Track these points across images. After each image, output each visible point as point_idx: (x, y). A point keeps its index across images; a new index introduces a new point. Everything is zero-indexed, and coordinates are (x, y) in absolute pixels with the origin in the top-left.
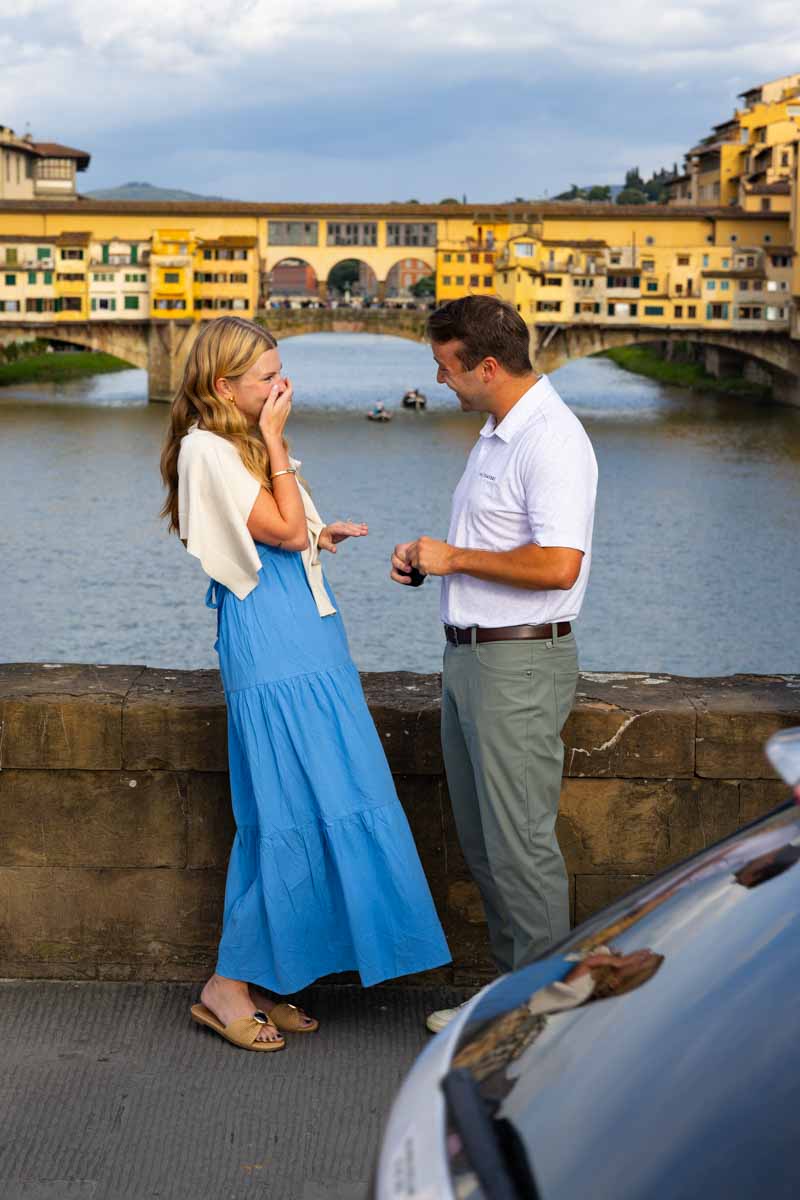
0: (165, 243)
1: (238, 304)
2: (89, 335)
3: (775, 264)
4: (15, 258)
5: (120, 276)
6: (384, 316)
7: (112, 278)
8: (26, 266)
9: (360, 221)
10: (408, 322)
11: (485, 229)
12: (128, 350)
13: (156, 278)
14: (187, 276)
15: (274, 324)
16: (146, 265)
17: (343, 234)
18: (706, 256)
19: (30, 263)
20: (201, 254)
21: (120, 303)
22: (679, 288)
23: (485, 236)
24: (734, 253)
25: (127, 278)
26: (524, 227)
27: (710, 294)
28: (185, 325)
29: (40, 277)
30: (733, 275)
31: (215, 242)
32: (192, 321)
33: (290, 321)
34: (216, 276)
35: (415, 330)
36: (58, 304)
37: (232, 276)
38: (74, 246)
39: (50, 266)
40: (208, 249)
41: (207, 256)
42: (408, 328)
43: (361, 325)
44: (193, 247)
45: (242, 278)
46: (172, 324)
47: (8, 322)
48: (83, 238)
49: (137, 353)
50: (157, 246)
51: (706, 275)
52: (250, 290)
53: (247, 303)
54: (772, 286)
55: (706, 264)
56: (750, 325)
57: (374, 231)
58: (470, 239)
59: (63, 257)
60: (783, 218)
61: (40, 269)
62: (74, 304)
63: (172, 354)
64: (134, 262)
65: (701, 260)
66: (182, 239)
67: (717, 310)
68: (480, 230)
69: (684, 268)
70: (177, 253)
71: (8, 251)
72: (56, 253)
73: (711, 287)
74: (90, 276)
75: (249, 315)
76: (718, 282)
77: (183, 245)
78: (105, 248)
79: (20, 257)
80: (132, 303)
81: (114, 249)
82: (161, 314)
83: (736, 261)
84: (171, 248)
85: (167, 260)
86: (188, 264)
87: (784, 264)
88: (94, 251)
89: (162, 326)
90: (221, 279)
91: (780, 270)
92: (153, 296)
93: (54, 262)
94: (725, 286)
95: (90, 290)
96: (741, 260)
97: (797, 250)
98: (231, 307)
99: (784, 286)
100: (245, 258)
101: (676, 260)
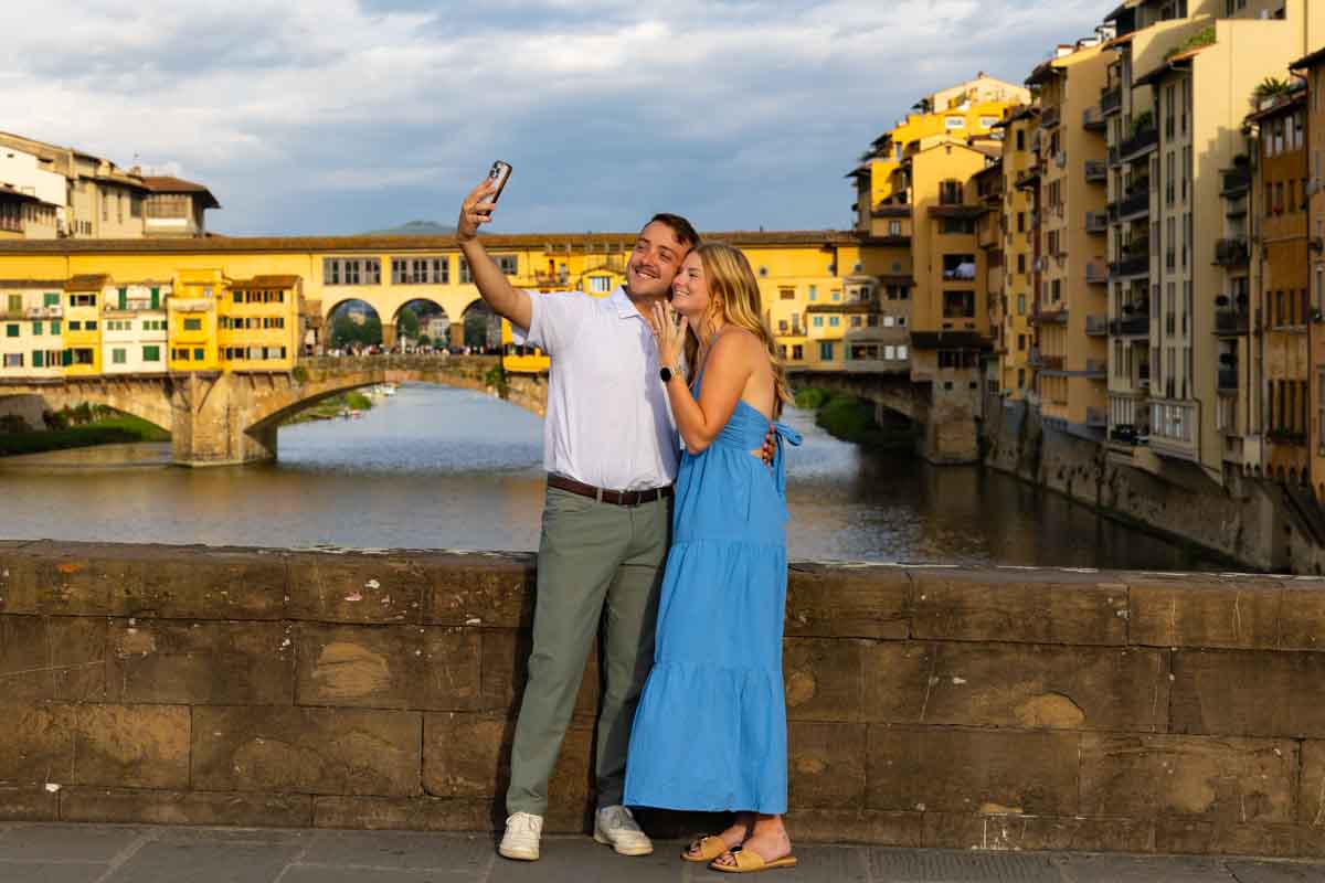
0: (187, 284)
2: (105, 392)
3: (892, 296)
4: (19, 306)
5: (137, 323)
6: (444, 364)
7: (128, 326)
8: (31, 314)
9: (429, 256)
10: (470, 370)
11: (558, 261)
12: (150, 407)
13: (176, 324)
14: (210, 321)
15: (317, 374)
16: (165, 311)
17: (410, 271)
18: (813, 287)
19: (36, 311)
20: (230, 296)
22: (783, 325)
23: (558, 268)
24: (844, 285)
25: (146, 326)
26: (603, 259)
27: (819, 330)
28: (211, 378)
29: (46, 326)
30: (843, 309)
31: (246, 282)
32: (219, 374)
33: (335, 370)
34: (248, 320)
35: (479, 378)
36: (66, 358)
37: (266, 320)
38: (85, 290)
39: (59, 314)
40: (240, 291)
41: (238, 299)
42: (471, 376)
43: (417, 373)
44: (218, 290)
45: (278, 323)
46: (193, 376)
47: (10, 378)
48: (97, 281)
49: (160, 412)
50: (179, 289)
51: (811, 309)
52: (289, 337)
53: (283, 351)
54: (889, 321)
55: (813, 298)
56: (866, 365)
57: (445, 265)
58: (540, 274)
59: (73, 303)
60: (903, 244)
61: (47, 318)
62: (86, 356)
63: (194, 411)
64: (155, 306)
65: (807, 293)
66: (207, 280)
67: (827, 347)
68: (552, 262)
69: (787, 302)
70: (203, 296)
71: (11, 298)
72: (65, 298)
73: (819, 322)
74: (105, 323)
75: (287, 365)
76: (826, 317)
77: (207, 286)
78: (122, 292)
79: (25, 306)
80: (151, 354)
81: (132, 292)
82: (180, 366)
83: (848, 293)
84: (193, 290)
85: (187, 304)
86: (211, 308)
87: (904, 295)
88: (109, 295)
89: (183, 378)
90: (253, 323)
91: (898, 303)
92: (172, 345)
93: (62, 309)
94: (834, 322)
95: (104, 339)
96: (854, 292)
97: (916, 279)
98: (265, 356)
99: (902, 321)
100: (281, 300)
101: (778, 294)
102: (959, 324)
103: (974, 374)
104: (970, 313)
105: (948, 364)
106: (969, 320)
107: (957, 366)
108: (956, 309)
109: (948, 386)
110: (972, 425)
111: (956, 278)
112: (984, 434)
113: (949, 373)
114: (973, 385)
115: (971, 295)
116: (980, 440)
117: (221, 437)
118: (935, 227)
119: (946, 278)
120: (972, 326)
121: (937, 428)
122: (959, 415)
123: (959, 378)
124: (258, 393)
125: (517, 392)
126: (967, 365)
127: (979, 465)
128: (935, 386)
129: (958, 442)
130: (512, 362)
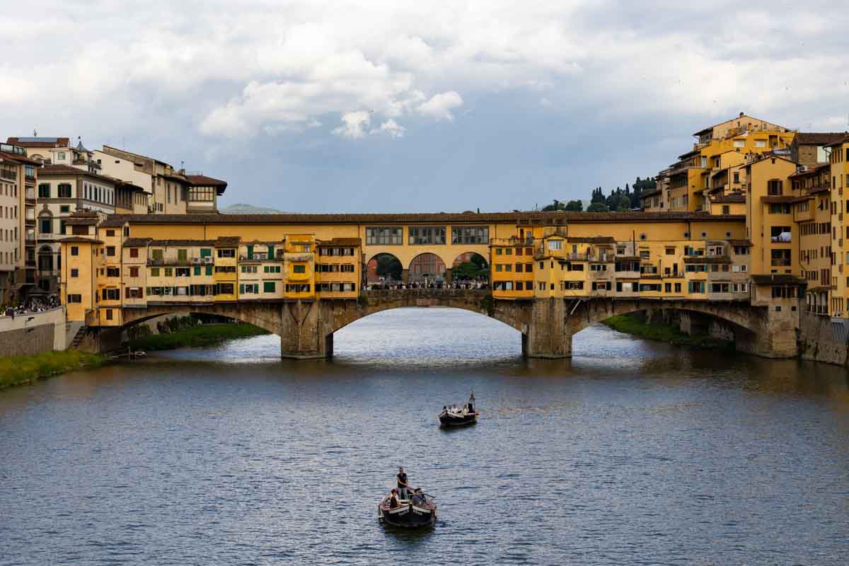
0: (294, 244)
1: (347, 287)
2: (239, 312)
3: (737, 252)
4: (185, 257)
5: (261, 269)
6: (453, 294)
7: (255, 271)
8: (193, 262)
9: (433, 226)
10: (471, 298)
11: (525, 230)
12: (267, 321)
13: (287, 269)
14: (310, 267)
15: (373, 301)
16: (281, 260)
17: (421, 236)
18: (686, 247)
19: (196, 260)
21: (261, 288)
22: (667, 270)
23: (525, 235)
24: (706, 246)
25: (266, 270)
26: (554, 229)
27: (690, 275)
28: (308, 303)
29: (203, 270)
30: (706, 261)
31: (329, 243)
32: (314, 300)
33: (384, 299)
34: (331, 266)
35: (476, 304)
36: (217, 289)
37: (342, 266)
38: (228, 248)
39: (211, 262)
40: (322, 247)
42: (471, 303)
43: (436, 301)
44: (312, 247)
45: (350, 268)
46: (300, 302)
47: (180, 302)
48: (235, 241)
49: (273, 324)
50: (288, 247)
51: (686, 261)
52: (355, 277)
53: (353, 286)
54: (735, 268)
55: (686, 253)
56: (721, 296)
57: (443, 233)
58: (514, 238)
59: (220, 256)
60: (741, 220)
61: (203, 264)
62: (227, 288)
63: (300, 324)
64: (271, 258)
65: (683, 250)
66: (306, 241)
67: (696, 286)
68: (522, 232)
69: (670, 256)
70: (303, 251)
71: (180, 251)
72: (215, 252)
73: (691, 269)
74: (240, 268)
75: (355, 295)
76: (696, 266)
77: (306, 245)
78: (250, 248)
79: (189, 256)
80: (270, 287)
81: (257, 249)
82: (292, 295)
83: (708, 251)
84: (298, 248)
85: (296, 256)
86: (311, 258)
87: (744, 253)
88: (243, 250)
89: (292, 303)
90: (334, 269)
91: (740, 256)
92: (286, 282)
93: (213, 259)
94: (701, 269)
95: (240, 278)
96: (712, 250)
97: (752, 242)
98: (342, 289)
99: (743, 268)
100: (352, 254)
101: (665, 251)
102: (781, 270)
103: (795, 302)
104: (788, 263)
105: (779, 296)
106: (788, 268)
107: (784, 296)
108: (778, 261)
109: (778, 309)
110: (793, 334)
111: (778, 241)
112: (801, 339)
113: (779, 301)
114: (794, 309)
115: (788, 252)
116: (798, 343)
117: (314, 340)
118: (766, 209)
119: (773, 241)
120: (790, 271)
121: (771, 335)
122: (785, 327)
123: (785, 304)
124: (335, 313)
125: (500, 312)
126: (790, 295)
127: (798, 358)
128: (770, 309)
129: (785, 344)
130: (498, 293)
